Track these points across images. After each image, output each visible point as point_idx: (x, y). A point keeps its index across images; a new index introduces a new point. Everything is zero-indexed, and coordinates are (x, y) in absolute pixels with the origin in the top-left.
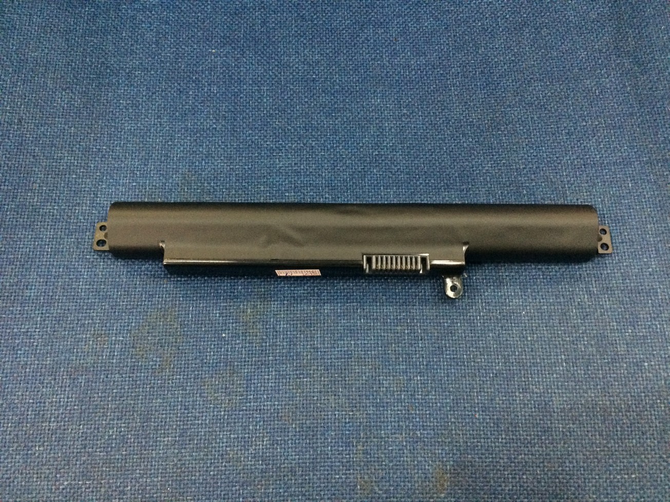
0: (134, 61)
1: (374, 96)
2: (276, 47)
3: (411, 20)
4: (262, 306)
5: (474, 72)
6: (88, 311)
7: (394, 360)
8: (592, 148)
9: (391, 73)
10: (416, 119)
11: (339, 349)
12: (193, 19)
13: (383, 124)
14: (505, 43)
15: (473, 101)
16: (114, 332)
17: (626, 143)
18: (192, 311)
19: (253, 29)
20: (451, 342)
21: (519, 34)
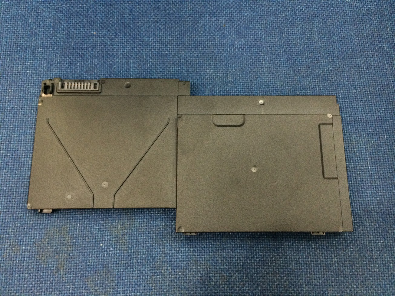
0: (37, 41)
1: (209, 68)
2: (140, 30)
3: (236, 11)
4: (128, 223)
5: (279, 51)
6: (6, 228)
7: (220, 261)
8: (360, 109)
9: (221, 51)
10: (238, 84)
11: (182, 254)
12: (80, 9)
13: (214, 88)
14: (301, 30)
15: (278, 73)
16: (24, 243)
17: (384, 106)
18: (79, 227)
19: (123, 17)
20: (260, 248)
21: (311, 23)
